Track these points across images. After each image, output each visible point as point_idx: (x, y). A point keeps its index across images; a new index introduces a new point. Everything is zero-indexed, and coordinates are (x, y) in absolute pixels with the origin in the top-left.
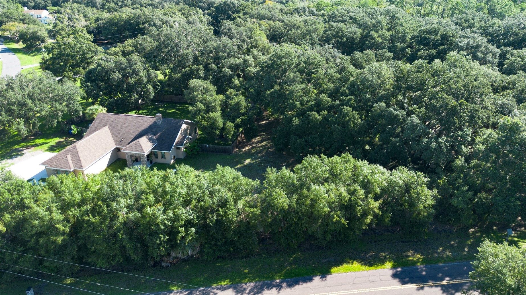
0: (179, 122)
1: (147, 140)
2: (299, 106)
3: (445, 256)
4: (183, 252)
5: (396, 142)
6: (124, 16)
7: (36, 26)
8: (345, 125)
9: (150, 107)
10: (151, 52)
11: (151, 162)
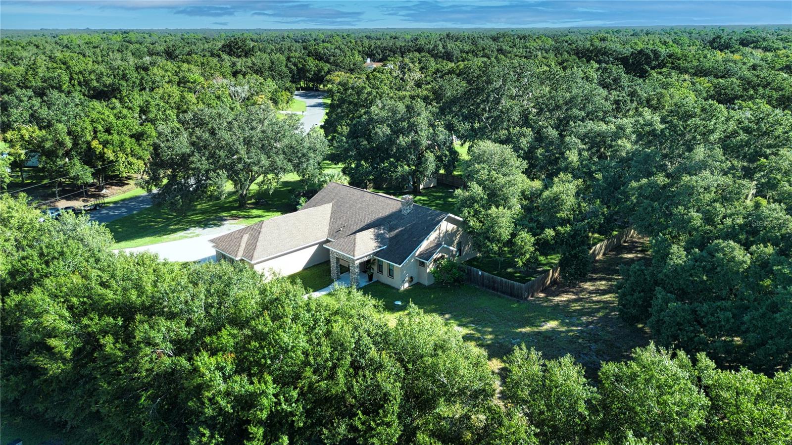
11: (371, 278)
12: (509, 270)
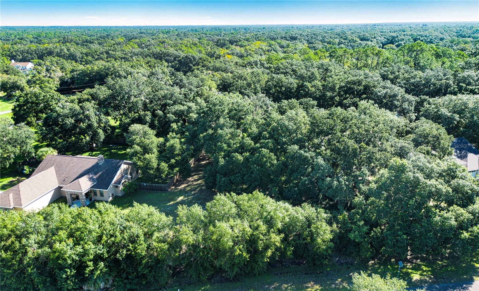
0: (119, 162)
1: (88, 179)
2: (226, 148)
3: (341, 287)
4: (95, 286)
5: (306, 181)
6: (96, 68)
7: (16, 77)
8: (262, 165)
9: (104, 149)
10: (105, 100)
11: (91, 200)
12: (156, 180)
